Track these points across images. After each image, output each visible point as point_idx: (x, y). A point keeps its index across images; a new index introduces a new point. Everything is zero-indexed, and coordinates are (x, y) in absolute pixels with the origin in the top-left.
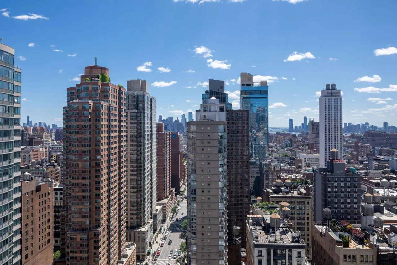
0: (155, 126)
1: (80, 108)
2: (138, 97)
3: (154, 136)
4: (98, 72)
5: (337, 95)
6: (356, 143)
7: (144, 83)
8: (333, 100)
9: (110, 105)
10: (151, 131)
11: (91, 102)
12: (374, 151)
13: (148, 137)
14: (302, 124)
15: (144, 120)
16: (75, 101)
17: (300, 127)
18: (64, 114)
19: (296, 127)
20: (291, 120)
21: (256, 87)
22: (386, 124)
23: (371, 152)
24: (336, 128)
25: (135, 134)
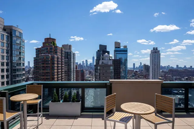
0: (75, 66)
1: (45, 58)
2: (68, 52)
3: (75, 71)
4: (51, 41)
5: (158, 52)
6: (165, 75)
7: (70, 46)
8: (156, 55)
9: (58, 56)
10: (74, 69)
11: (50, 55)
12: (173, 79)
13: (72, 72)
14: (139, 66)
15: (71, 64)
16: (42, 55)
17: (138, 67)
18: (34, 61)
19: (137, 67)
20: (134, 64)
21: (122, 49)
22: (177, 66)
23: (172, 79)
24: (157, 67)
25: (67, 70)
